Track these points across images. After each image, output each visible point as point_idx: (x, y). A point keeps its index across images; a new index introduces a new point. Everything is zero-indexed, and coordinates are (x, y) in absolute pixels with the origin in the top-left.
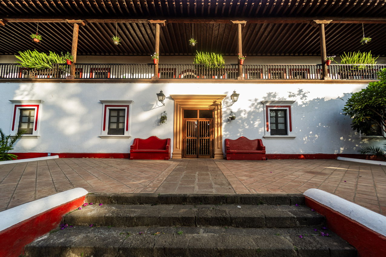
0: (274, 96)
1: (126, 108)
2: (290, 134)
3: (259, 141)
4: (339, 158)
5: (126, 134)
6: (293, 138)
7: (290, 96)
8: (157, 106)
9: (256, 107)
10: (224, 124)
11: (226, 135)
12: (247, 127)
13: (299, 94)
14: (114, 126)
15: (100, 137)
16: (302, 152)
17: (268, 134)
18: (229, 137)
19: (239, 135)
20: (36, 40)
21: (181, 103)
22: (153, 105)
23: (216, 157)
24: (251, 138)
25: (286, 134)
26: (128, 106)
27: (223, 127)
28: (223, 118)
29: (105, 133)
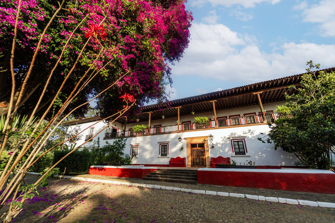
0: (235, 134)
2: (247, 154)
3: (228, 158)
5: (168, 156)
6: (249, 156)
7: (244, 134)
9: (225, 141)
10: (210, 150)
11: (211, 156)
12: (222, 152)
13: (249, 132)
14: (163, 153)
15: (158, 158)
17: (234, 155)
18: (213, 157)
19: (218, 155)
21: (190, 141)
22: (177, 144)
23: (207, 167)
24: (224, 157)
25: (245, 154)
26: (168, 144)
27: (209, 152)
28: (209, 147)
29: (160, 156)
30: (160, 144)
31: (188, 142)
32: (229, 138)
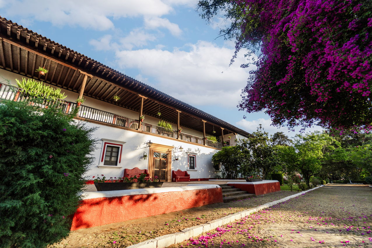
0: (190, 150)
1: (120, 147)
2: (196, 169)
3: (186, 172)
4: (209, 180)
5: (119, 165)
6: (196, 171)
7: (195, 151)
8: (140, 148)
9: (184, 155)
10: (172, 162)
11: (173, 168)
12: (181, 165)
13: (198, 151)
14: (108, 159)
15: (98, 167)
16: (199, 178)
17: (189, 169)
18: (174, 170)
19: (178, 169)
20: (43, 73)
21: (153, 148)
22: (137, 147)
23: (169, 181)
24: (183, 171)
25: (194, 169)
26: (122, 145)
27: (172, 164)
28: (172, 159)
29: (102, 164)
30: (105, 143)
31: (152, 149)
32: (186, 153)
